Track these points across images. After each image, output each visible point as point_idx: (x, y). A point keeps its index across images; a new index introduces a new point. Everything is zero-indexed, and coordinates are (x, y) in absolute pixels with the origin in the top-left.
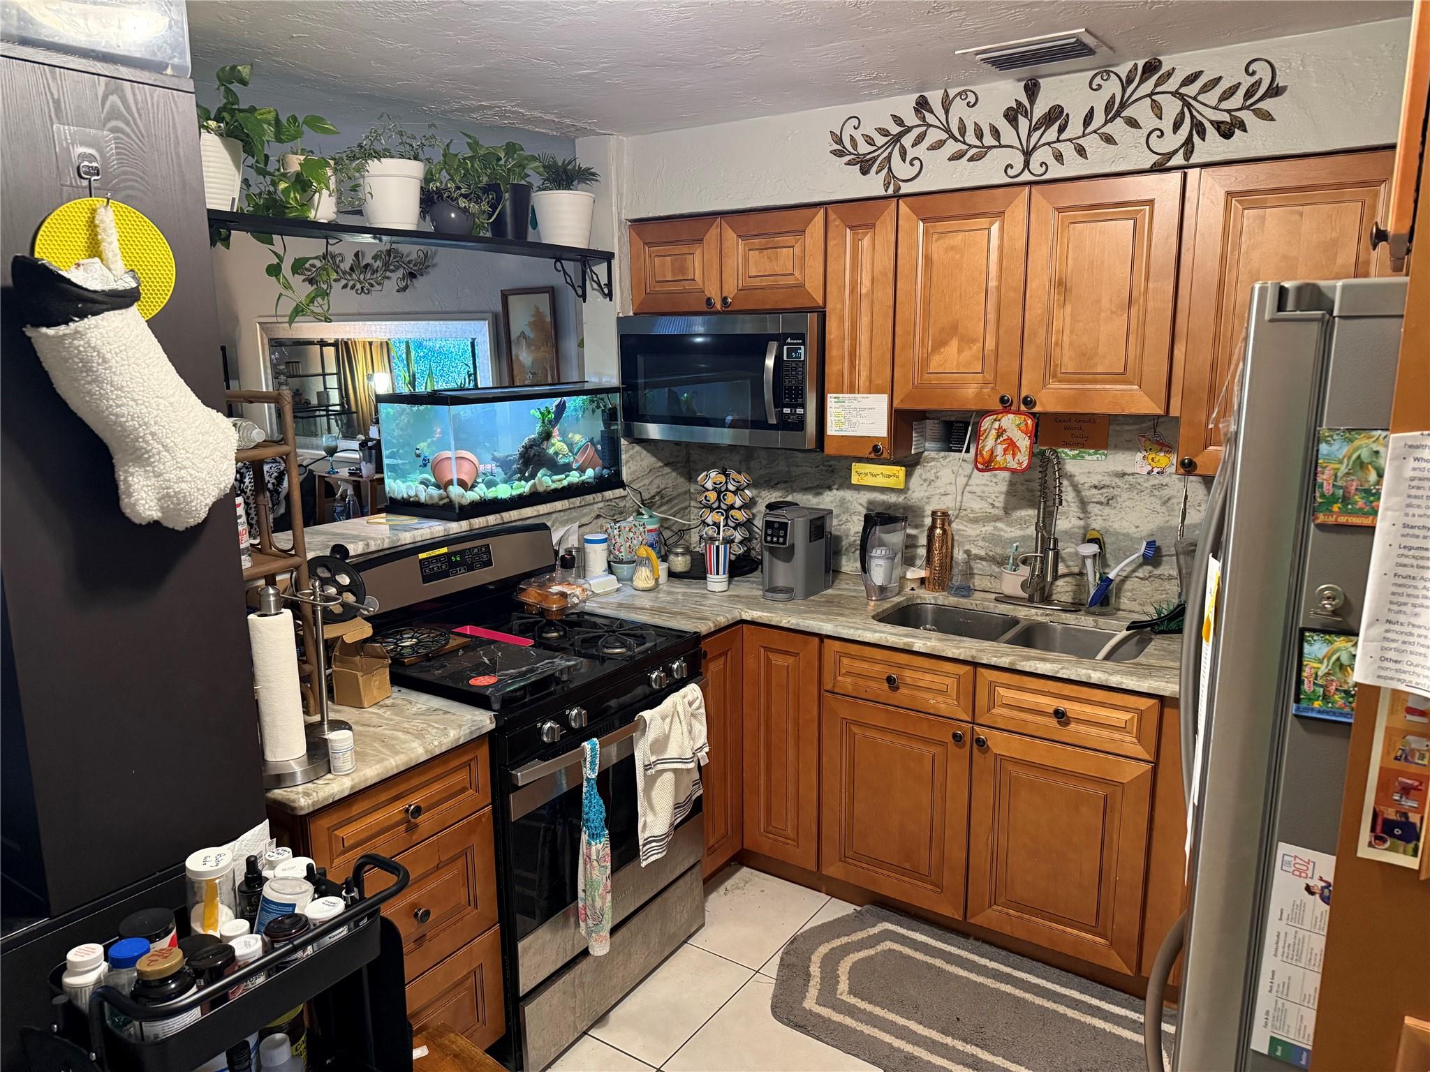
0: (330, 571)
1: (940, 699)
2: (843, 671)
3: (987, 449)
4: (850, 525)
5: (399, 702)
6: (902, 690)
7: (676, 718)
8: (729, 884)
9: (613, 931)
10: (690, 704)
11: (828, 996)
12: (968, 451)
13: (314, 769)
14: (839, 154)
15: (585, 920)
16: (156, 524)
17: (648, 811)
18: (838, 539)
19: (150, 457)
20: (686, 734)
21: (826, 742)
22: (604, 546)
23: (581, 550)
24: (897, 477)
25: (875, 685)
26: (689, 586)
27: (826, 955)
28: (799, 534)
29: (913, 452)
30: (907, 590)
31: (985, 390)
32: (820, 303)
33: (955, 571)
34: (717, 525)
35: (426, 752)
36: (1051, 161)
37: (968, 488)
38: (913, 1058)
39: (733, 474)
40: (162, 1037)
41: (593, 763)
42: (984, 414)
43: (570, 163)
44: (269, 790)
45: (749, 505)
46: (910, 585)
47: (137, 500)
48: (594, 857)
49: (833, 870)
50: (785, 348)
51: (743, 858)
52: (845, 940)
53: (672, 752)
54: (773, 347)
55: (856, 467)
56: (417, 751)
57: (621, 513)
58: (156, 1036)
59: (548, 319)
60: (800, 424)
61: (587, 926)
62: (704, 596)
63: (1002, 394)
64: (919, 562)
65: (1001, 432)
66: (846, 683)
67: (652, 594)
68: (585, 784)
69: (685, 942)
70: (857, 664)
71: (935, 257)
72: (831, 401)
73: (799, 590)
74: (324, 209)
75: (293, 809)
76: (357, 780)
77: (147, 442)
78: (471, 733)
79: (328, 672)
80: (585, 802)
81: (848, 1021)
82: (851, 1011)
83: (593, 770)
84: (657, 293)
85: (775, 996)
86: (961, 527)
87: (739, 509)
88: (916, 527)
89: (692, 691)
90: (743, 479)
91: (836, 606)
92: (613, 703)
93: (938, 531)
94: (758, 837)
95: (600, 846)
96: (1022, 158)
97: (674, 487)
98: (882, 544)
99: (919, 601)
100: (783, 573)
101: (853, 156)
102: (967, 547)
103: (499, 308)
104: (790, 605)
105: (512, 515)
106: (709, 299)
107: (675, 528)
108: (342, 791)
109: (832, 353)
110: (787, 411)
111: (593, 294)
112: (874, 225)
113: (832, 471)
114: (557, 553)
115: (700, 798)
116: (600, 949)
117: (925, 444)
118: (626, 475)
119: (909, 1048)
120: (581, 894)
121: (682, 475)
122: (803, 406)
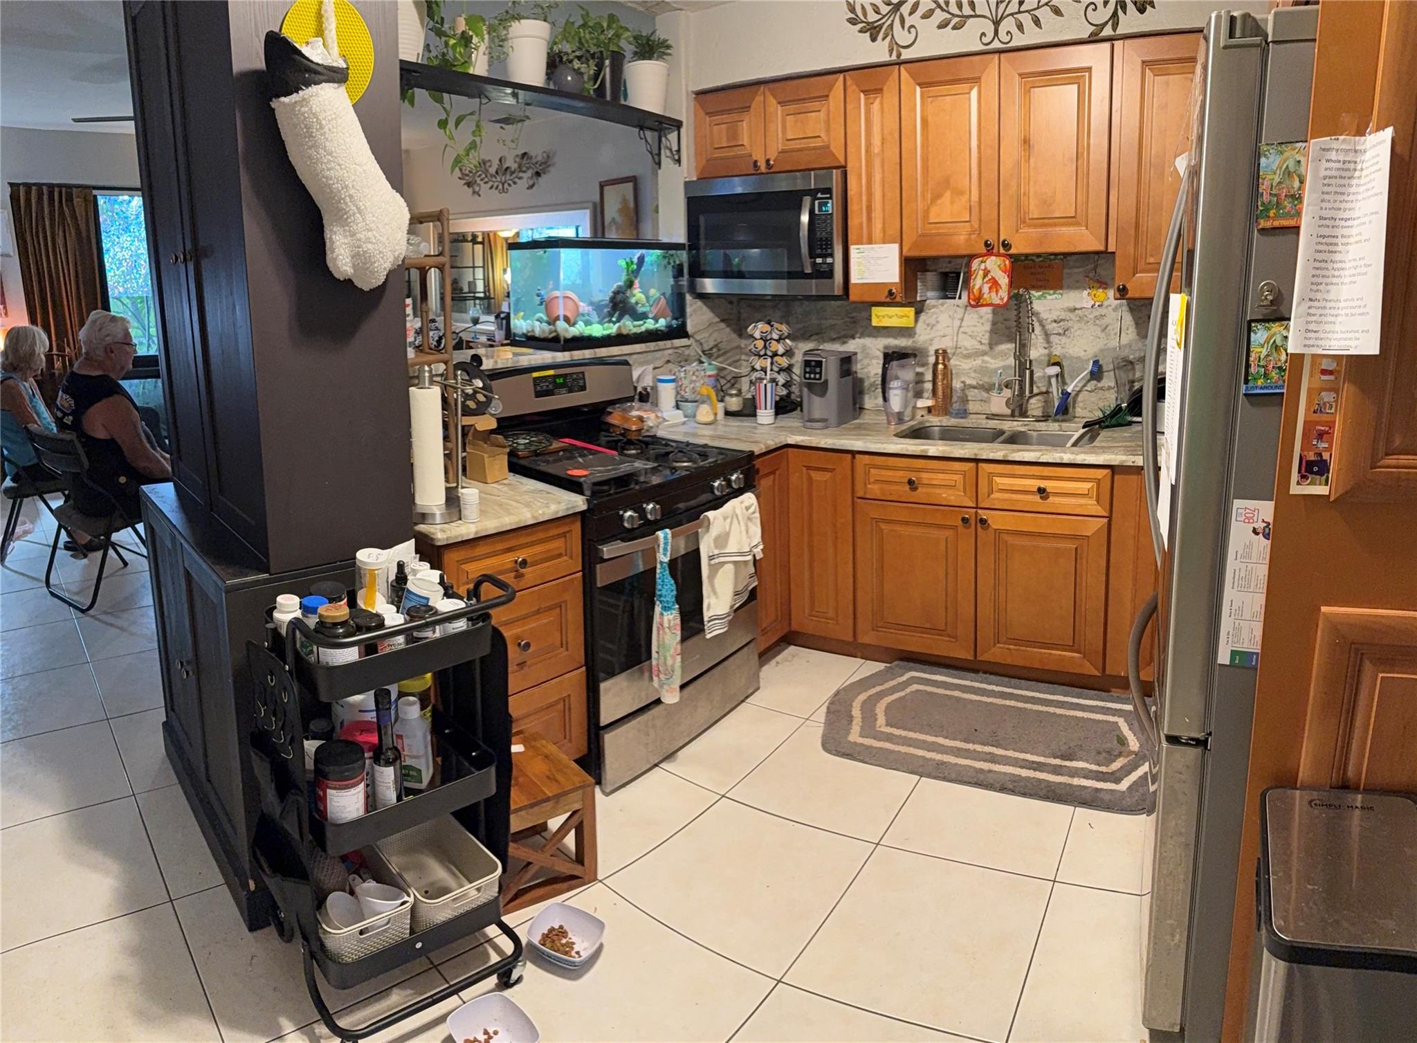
0: (468, 374)
1: (951, 492)
2: (872, 480)
3: (977, 287)
4: (870, 368)
5: (513, 482)
6: (920, 490)
7: (735, 520)
8: (779, 658)
9: (682, 687)
10: (747, 508)
11: (869, 727)
12: (960, 298)
13: (449, 514)
14: (853, 22)
15: (658, 676)
16: (349, 282)
17: (712, 594)
18: (861, 381)
19: (347, 218)
20: (744, 533)
21: (859, 540)
22: (672, 385)
23: (654, 388)
24: (908, 317)
25: (899, 488)
26: (742, 421)
27: (865, 701)
28: (831, 372)
29: (918, 299)
30: (918, 417)
31: (973, 236)
32: (843, 163)
33: (955, 399)
34: (764, 370)
35: (534, 517)
36: (1015, 30)
37: (962, 330)
38: (943, 763)
39: (776, 325)
40: (331, 664)
41: (665, 549)
42: (972, 257)
43: (652, 34)
44: (416, 524)
45: (789, 353)
46: (919, 413)
47: (338, 256)
48: (666, 625)
49: (867, 638)
50: (817, 202)
51: (791, 638)
52: (878, 688)
53: (732, 547)
54: (807, 200)
55: (876, 311)
56: (527, 517)
57: (686, 361)
58: (327, 663)
59: (632, 205)
60: (829, 274)
61: (660, 680)
62: (755, 428)
63: (986, 238)
64: (926, 395)
65: (986, 272)
66: (875, 490)
67: (712, 426)
68: (658, 566)
69: (743, 701)
70: (884, 472)
71: (930, 119)
72: (853, 250)
73: (833, 419)
74: (479, 66)
75: (432, 539)
76: (480, 528)
77: (346, 203)
78: (568, 509)
79: (464, 454)
80: (659, 581)
81: (887, 745)
82: (889, 738)
83: (665, 555)
84: (716, 159)
85: (824, 736)
86: (958, 363)
87: (782, 356)
88: (923, 365)
89: (749, 498)
90: (785, 329)
91: (862, 430)
92: (682, 506)
93: (940, 366)
94: (802, 621)
95: (671, 617)
96: (992, 27)
97: (729, 341)
98: (897, 378)
99: (928, 425)
100: (818, 406)
101: (864, 24)
102: (963, 379)
103: (597, 198)
104: (826, 431)
105: (603, 352)
106: (756, 162)
107: (729, 378)
108: (468, 534)
109: (853, 207)
110: (819, 260)
111: (666, 162)
112: (881, 90)
113: (855, 322)
114: (635, 388)
115: (755, 588)
116: (671, 697)
117: (927, 293)
118: (690, 328)
119: (938, 757)
120: (654, 655)
121: (735, 331)
122: (831, 255)
